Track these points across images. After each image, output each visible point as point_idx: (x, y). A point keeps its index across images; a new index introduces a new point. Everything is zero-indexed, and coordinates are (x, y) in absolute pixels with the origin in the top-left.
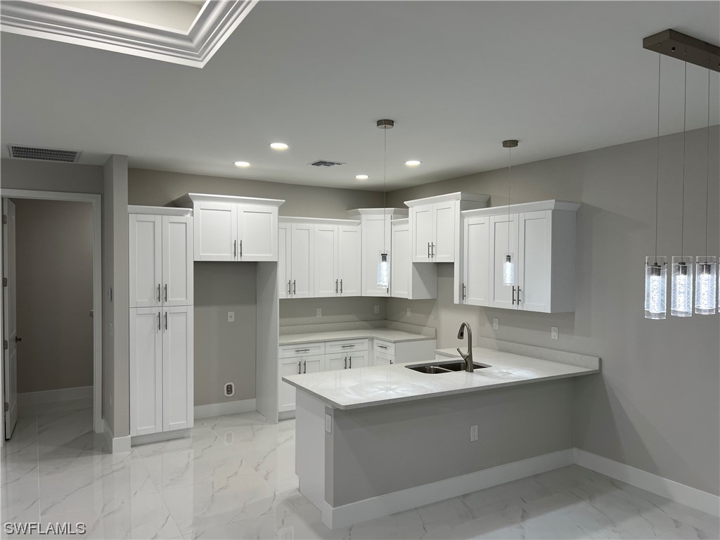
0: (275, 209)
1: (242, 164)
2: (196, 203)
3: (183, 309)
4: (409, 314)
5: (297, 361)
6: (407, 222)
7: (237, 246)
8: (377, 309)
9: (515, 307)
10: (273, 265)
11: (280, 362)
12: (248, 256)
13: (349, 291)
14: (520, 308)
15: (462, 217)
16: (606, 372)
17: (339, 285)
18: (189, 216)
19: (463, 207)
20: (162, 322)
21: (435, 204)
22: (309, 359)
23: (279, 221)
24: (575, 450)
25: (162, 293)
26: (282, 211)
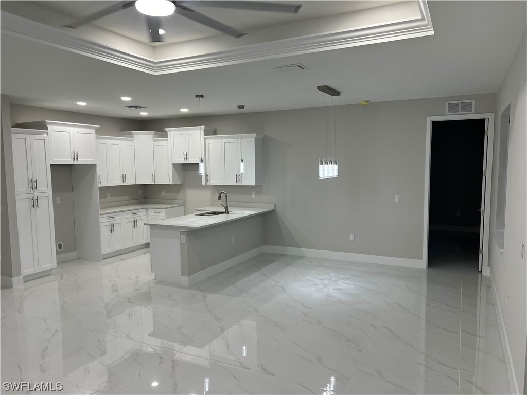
0: (93, 131)
1: (82, 104)
2: (49, 127)
3: (46, 195)
4: (163, 194)
5: (109, 224)
6: (167, 140)
7: (75, 155)
8: (140, 192)
9: (237, 184)
10: (93, 166)
11: (101, 225)
12: (82, 160)
13: (130, 182)
14: (240, 184)
15: (205, 139)
16: (277, 210)
17: (124, 177)
18: (45, 135)
19: (205, 134)
20: (35, 203)
21: (186, 131)
22: (115, 222)
23: (97, 138)
24: (264, 246)
25: (33, 185)
26: (98, 132)
